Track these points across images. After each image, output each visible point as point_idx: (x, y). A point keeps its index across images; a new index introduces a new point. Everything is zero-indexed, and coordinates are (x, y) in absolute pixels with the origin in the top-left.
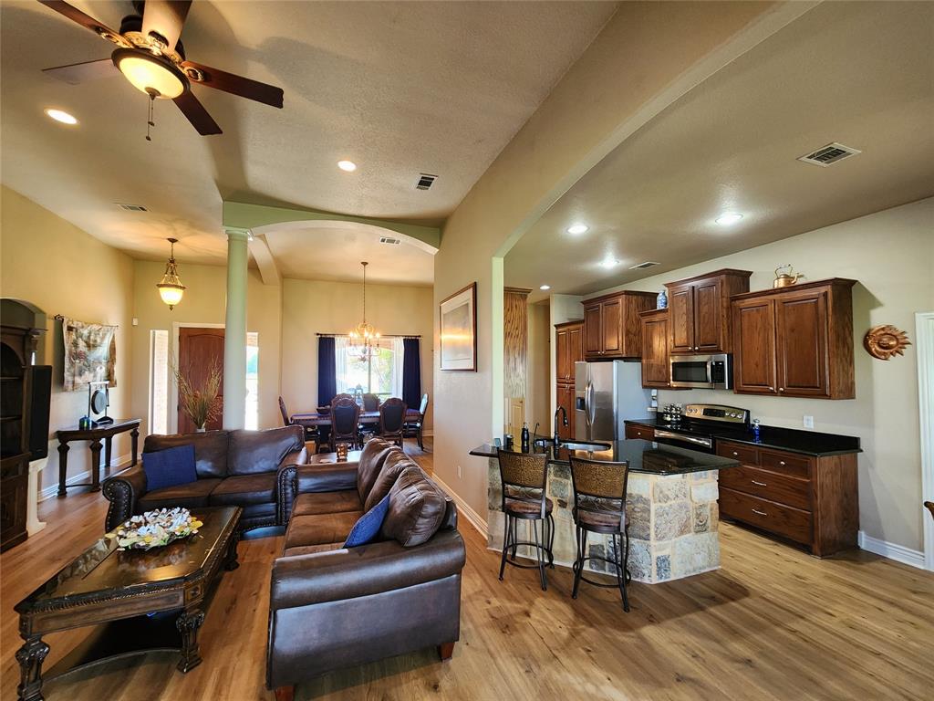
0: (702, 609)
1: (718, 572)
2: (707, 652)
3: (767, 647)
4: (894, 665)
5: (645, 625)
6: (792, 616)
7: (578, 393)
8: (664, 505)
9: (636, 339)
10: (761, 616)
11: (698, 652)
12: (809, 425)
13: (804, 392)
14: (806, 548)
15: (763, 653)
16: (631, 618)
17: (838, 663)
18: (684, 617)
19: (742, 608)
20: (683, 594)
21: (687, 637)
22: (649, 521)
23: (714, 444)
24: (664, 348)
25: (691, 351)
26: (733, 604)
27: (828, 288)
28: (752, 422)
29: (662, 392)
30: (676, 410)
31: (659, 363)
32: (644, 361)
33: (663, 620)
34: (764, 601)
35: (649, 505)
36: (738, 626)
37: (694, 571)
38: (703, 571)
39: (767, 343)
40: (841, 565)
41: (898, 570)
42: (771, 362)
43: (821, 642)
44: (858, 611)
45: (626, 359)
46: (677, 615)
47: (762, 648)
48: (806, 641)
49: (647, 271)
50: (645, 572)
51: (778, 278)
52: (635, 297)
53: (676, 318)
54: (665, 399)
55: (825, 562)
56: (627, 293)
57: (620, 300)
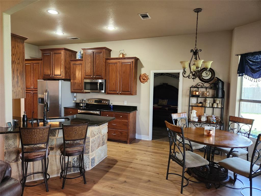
0: (108, 171)
1: (107, 158)
2: (114, 185)
3: (128, 175)
4: (152, 167)
5: (93, 186)
6: (130, 163)
7: (40, 96)
8: (94, 138)
9: (68, 71)
10: (123, 166)
11: (112, 186)
12: (126, 104)
13: (126, 93)
14: (125, 142)
15: (128, 177)
16: (88, 185)
17: (143, 172)
18: (104, 177)
19: (117, 166)
20: (100, 169)
21: (107, 183)
22: (89, 146)
23: (100, 113)
24: (81, 76)
25: (92, 78)
26: (115, 166)
27: (133, 60)
28: (110, 104)
29: (78, 94)
30: (85, 101)
31: (79, 82)
32: (72, 81)
33: (98, 181)
34: (122, 162)
35: (90, 139)
36: (119, 172)
37: (101, 160)
38: (103, 159)
39: (116, 76)
40: (134, 144)
41: (144, 142)
42: (117, 83)
43: (138, 168)
44: (141, 156)
45: (64, 80)
46: (102, 177)
47: (127, 176)
48: (135, 169)
49: (74, 41)
50: (87, 166)
51: (120, 54)
52: (68, 52)
53: (87, 63)
54: (80, 97)
55: (131, 145)
56: (66, 49)
57: (62, 52)
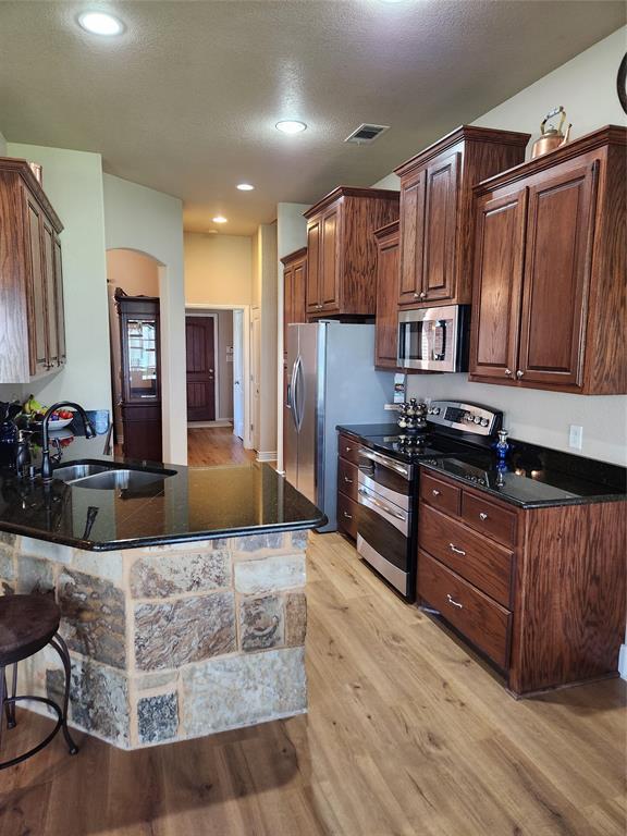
8: (158, 601)
9: (365, 280)
22: (123, 633)
23: (417, 473)
25: (417, 302)
27: (600, 153)
28: (500, 434)
32: (380, 322)
35: (123, 603)
38: (262, 720)
45: (345, 319)
50: (120, 726)
57: (339, 207)
